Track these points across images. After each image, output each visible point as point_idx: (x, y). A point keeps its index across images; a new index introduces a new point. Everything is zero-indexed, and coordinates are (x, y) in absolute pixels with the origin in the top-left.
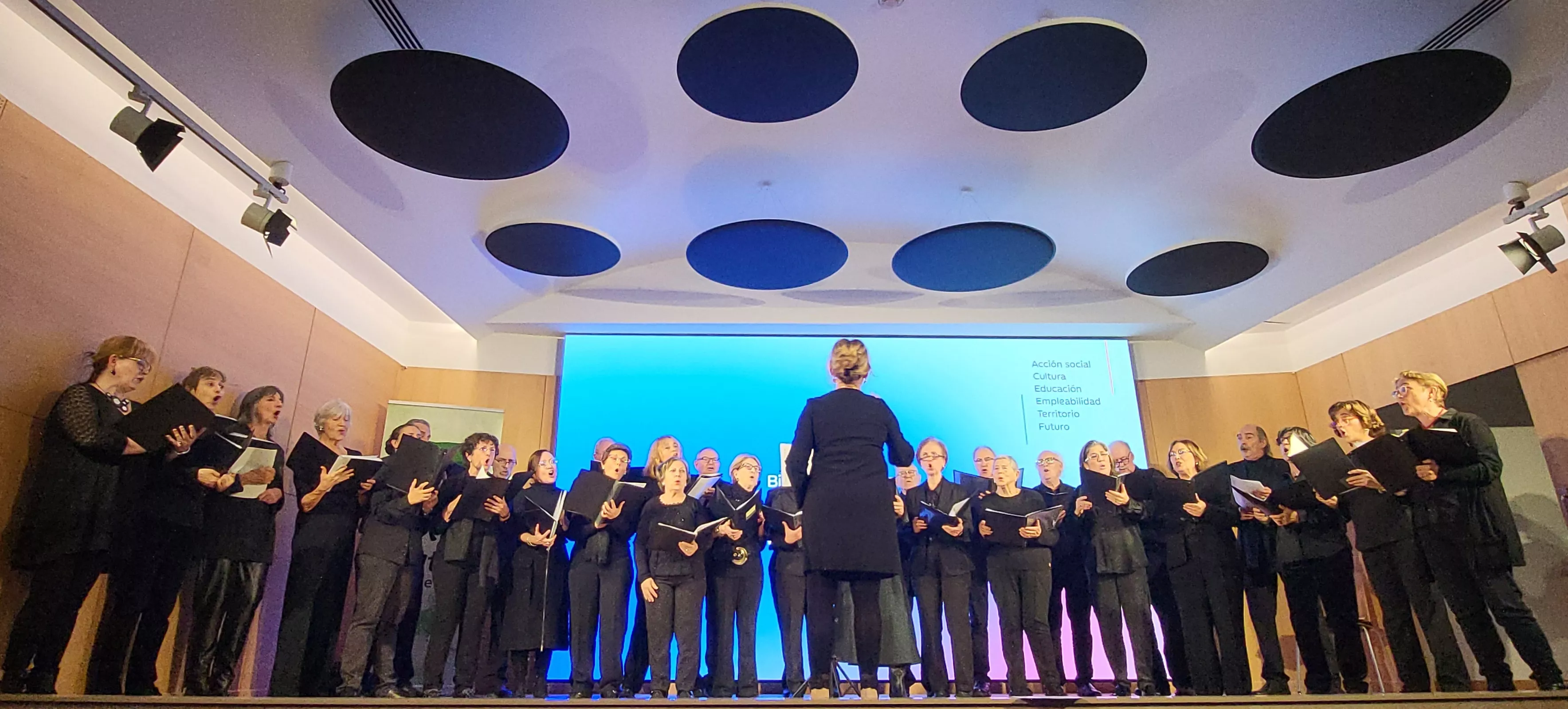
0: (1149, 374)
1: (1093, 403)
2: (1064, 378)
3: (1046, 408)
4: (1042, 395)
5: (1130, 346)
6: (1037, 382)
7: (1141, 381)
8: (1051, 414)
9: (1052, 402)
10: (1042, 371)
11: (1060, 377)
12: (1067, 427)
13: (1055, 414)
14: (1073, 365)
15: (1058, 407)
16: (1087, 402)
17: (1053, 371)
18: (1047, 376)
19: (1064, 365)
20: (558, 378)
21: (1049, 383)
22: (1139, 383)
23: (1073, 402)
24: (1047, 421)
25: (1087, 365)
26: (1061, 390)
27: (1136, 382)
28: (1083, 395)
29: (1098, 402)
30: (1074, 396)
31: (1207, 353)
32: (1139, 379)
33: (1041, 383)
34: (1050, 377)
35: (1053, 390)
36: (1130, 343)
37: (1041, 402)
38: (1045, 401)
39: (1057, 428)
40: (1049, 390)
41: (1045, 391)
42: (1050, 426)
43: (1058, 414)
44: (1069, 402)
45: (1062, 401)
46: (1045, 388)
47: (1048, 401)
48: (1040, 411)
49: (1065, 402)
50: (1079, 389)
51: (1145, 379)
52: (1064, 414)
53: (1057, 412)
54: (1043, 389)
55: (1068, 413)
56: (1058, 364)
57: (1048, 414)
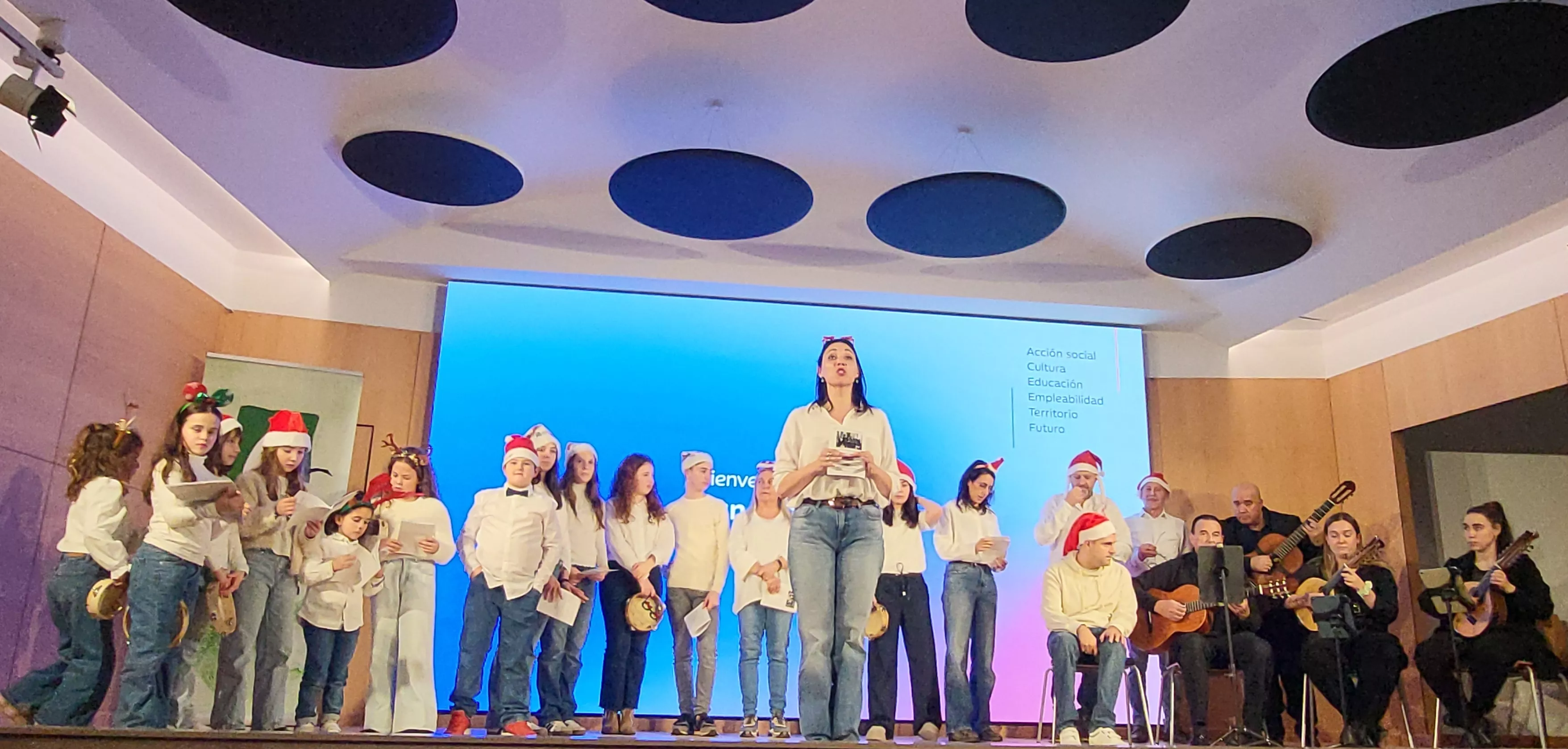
0: (1162, 372)
1: (1095, 402)
2: (1063, 370)
3: (1041, 405)
4: (1037, 390)
5: (1144, 337)
6: (1031, 374)
7: (1153, 379)
8: (1044, 413)
9: (1047, 399)
10: (1038, 360)
11: (1059, 369)
12: (1061, 430)
13: (1049, 414)
14: (1075, 355)
15: (1053, 405)
16: (1088, 401)
17: (1050, 361)
18: (1044, 367)
19: (1065, 355)
20: (437, 338)
21: (1045, 376)
22: (1150, 382)
23: (1072, 400)
24: (1038, 421)
25: (1093, 357)
26: (1058, 384)
27: (1146, 380)
28: (1084, 393)
30: (1073, 392)
31: (1232, 349)
32: (1151, 376)
33: (1036, 375)
34: (1048, 368)
35: (1049, 383)
36: (1145, 332)
37: (1034, 398)
38: (1038, 397)
39: (1050, 430)
40: (1045, 384)
41: (1040, 385)
42: (1043, 428)
43: (1053, 413)
44: (1067, 400)
45: (1059, 398)
46: (1040, 381)
47: (1042, 398)
48: (1032, 409)
49: (1062, 399)
50: (1080, 385)
51: (1159, 377)
52: (1060, 414)
53: (1052, 411)
54: (1038, 383)
55: (1065, 413)
56: (1057, 353)
57: (1041, 413)
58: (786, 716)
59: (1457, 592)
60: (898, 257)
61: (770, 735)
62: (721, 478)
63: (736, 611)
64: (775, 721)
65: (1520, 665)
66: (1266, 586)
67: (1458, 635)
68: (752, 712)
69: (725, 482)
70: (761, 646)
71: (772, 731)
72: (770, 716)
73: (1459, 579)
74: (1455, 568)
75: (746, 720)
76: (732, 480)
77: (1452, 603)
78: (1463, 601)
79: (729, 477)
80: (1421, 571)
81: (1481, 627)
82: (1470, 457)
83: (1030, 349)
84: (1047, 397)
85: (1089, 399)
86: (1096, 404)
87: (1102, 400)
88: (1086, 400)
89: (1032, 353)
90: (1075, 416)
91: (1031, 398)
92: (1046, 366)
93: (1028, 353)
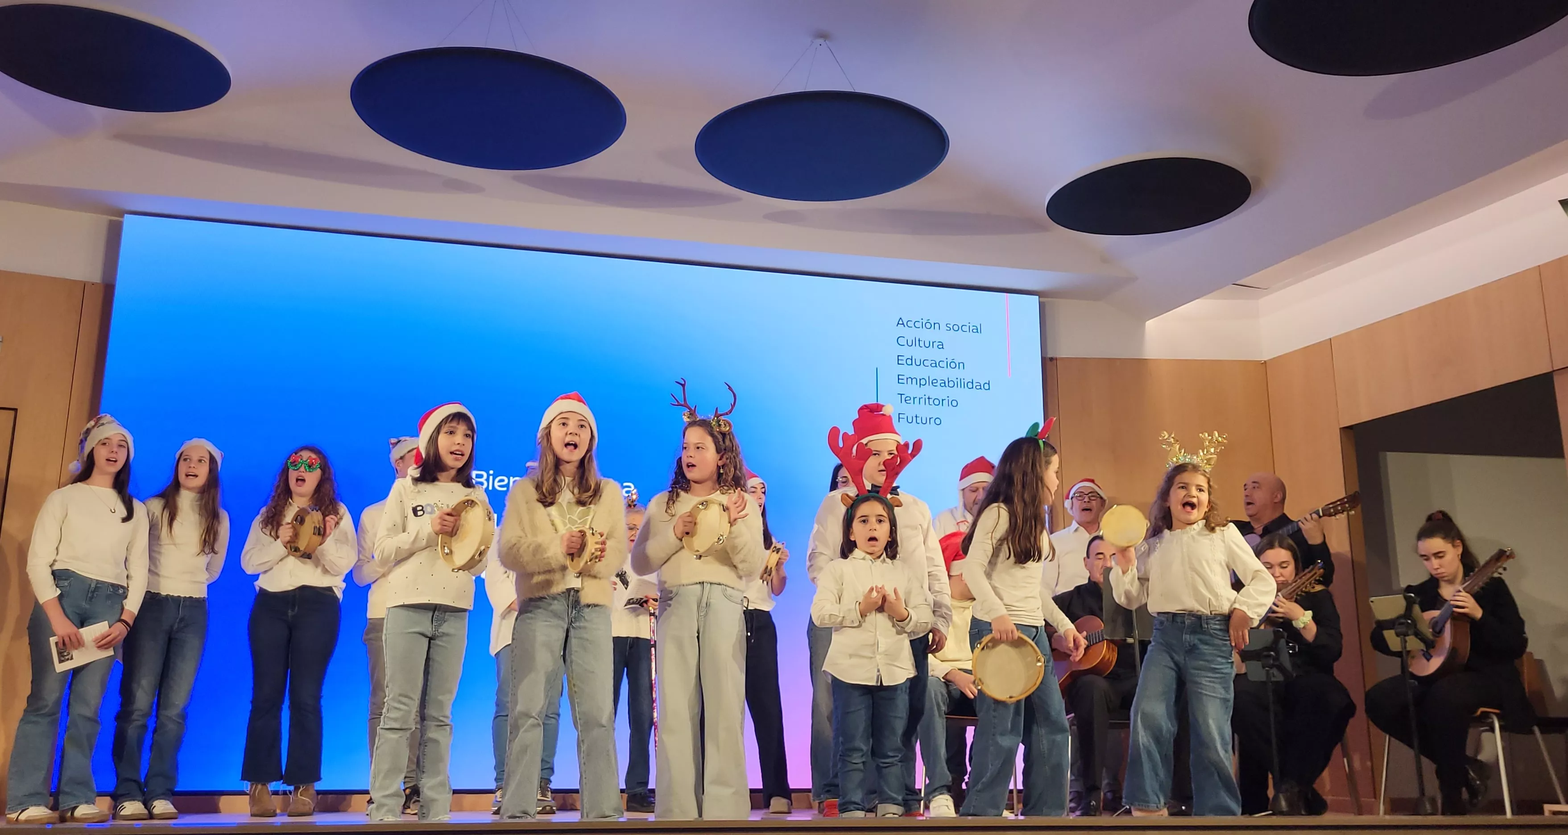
0: (1064, 350)
2: (941, 346)
3: (912, 390)
4: (909, 371)
5: (1042, 307)
6: (901, 350)
7: (1051, 359)
8: (917, 400)
9: (920, 382)
10: (910, 334)
11: (936, 344)
12: (938, 421)
13: (922, 401)
14: (956, 328)
15: (929, 390)
16: (971, 385)
17: (927, 335)
18: (917, 342)
19: (943, 326)
21: (918, 353)
22: (1049, 362)
23: (951, 384)
24: (910, 410)
25: (977, 330)
26: (935, 365)
27: (1044, 360)
28: (966, 375)
29: (987, 386)
30: (953, 374)
31: (1150, 323)
32: (1050, 355)
33: (907, 352)
34: (922, 344)
35: (922, 363)
36: (1042, 300)
37: (905, 381)
38: (910, 380)
39: (924, 422)
40: (918, 363)
41: (912, 364)
42: (914, 419)
43: (927, 400)
44: (945, 383)
45: (936, 381)
46: (912, 360)
47: (914, 381)
48: (901, 395)
49: (940, 382)
50: (961, 365)
51: (1058, 356)
52: (937, 402)
53: (927, 397)
54: (909, 362)
55: (943, 400)
56: (934, 324)
57: (912, 399)
58: (553, 786)
59: (1414, 624)
60: (738, 199)
62: (502, 481)
63: (493, 651)
65: (1482, 712)
67: (1413, 676)
73: (1417, 608)
74: (1413, 595)
77: (1407, 638)
78: (1418, 634)
79: (512, 479)
80: (1372, 599)
82: (1434, 460)
83: (901, 318)
84: (920, 380)
85: (972, 383)
86: (981, 388)
87: (989, 384)
88: (969, 384)
89: (903, 324)
90: (954, 403)
91: (900, 381)
92: (919, 341)
93: (898, 324)
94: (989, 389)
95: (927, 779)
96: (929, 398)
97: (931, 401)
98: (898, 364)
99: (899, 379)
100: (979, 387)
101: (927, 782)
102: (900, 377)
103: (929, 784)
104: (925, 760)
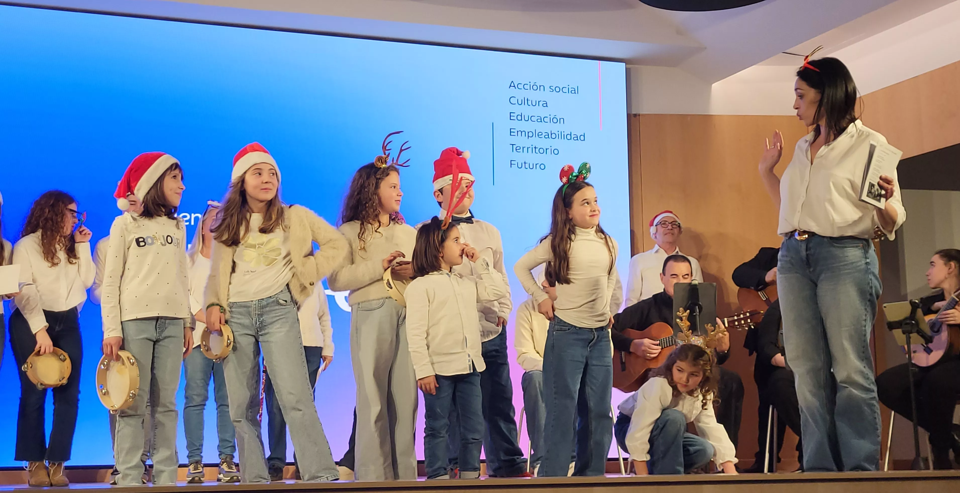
0: (645, 107)
1: (577, 138)
2: (546, 105)
3: (521, 141)
4: (519, 125)
5: (628, 71)
6: (513, 108)
7: (635, 115)
8: (525, 149)
9: (528, 135)
10: (520, 94)
11: (541, 103)
12: (542, 167)
13: (530, 150)
14: (557, 89)
15: (535, 141)
16: (570, 137)
17: (533, 96)
18: (525, 101)
19: (547, 88)
21: (526, 110)
22: (632, 118)
23: (554, 136)
24: (520, 157)
25: (575, 91)
26: (541, 120)
27: (629, 116)
28: (565, 128)
29: (582, 138)
30: (555, 128)
31: (715, 86)
32: (634, 112)
33: (518, 110)
34: (530, 103)
35: (530, 118)
36: (628, 66)
37: (516, 134)
38: (520, 133)
39: (531, 167)
40: (527, 119)
41: (521, 120)
42: (523, 164)
43: (534, 149)
44: (548, 135)
45: (541, 134)
46: (521, 116)
47: (523, 133)
48: (513, 145)
49: (544, 134)
50: (562, 120)
51: (641, 113)
52: (541, 151)
53: (533, 147)
54: (519, 118)
55: (546, 149)
56: (540, 86)
57: (522, 148)
59: (917, 324)
61: (219, 480)
62: (185, 217)
64: (224, 467)
66: (731, 319)
67: (915, 365)
68: (197, 458)
69: (189, 221)
70: (207, 391)
71: (221, 476)
72: (218, 461)
73: (920, 312)
74: (917, 302)
75: (191, 467)
76: (196, 219)
77: (911, 335)
78: (920, 333)
79: (193, 216)
80: (885, 305)
81: (936, 356)
82: (938, 195)
83: (512, 82)
84: (528, 132)
85: (571, 135)
86: (577, 139)
87: (584, 136)
88: (568, 136)
89: (514, 86)
90: (556, 152)
91: (512, 134)
92: (527, 100)
93: (510, 86)
94: (584, 140)
95: (532, 450)
96: (535, 148)
97: (537, 150)
98: (510, 119)
99: (511, 132)
100: (576, 139)
101: (533, 452)
102: (512, 130)
103: (533, 454)
104: (531, 436)
